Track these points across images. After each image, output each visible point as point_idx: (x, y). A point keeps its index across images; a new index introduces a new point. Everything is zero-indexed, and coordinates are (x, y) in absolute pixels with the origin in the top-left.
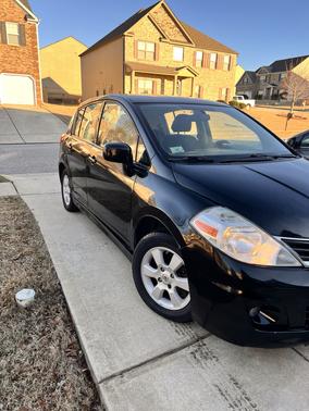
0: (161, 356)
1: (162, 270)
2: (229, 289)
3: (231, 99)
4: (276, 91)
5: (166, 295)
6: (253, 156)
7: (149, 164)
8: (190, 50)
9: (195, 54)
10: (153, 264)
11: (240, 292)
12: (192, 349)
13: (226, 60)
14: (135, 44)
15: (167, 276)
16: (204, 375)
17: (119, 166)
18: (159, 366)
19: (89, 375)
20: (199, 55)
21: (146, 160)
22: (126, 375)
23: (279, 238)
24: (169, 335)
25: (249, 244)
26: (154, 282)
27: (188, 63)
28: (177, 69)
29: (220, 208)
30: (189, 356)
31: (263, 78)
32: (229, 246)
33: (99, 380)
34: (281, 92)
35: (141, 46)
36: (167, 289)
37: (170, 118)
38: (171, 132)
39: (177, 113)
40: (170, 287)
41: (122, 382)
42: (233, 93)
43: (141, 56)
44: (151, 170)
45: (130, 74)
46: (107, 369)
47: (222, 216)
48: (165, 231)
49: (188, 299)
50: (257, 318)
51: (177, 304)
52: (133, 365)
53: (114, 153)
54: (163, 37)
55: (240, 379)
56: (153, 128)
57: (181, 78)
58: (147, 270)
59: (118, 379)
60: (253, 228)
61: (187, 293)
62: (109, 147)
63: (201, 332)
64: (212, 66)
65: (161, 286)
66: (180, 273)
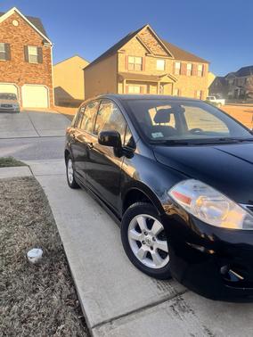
0: (144, 308)
1: (146, 234)
2: (202, 249)
3: (205, 99)
4: (242, 92)
5: (149, 256)
6: (221, 140)
7: (135, 147)
8: (169, 61)
9: (174, 64)
10: (138, 229)
11: (212, 252)
12: (171, 303)
13: (200, 68)
14: (126, 59)
15: (150, 239)
16: (182, 325)
17: (111, 149)
18: (143, 316)
19: (84, 321)
20: (178, 65)
21: (132, 144)
22: (114, 322)
23: (245, 206)
24: (151, 290)
25: (218, 211)
26: (139, 244)
27: (169, 71)
28: (160, 77)
29: (193, 180)
30: (168, 309)
31: (231, 82)
32: (202, 212)
33: (92, 325)
34: (247, 92)
35: (131, 60)
36: (150, 250)
37: (152, 113)
38: (154, 124)
39: (158, 108)
40: (152, 248)
41: (111, 328)
42: (206, 95)
43: (131, 68)
44: (137, 151)
45: (122, 82)
46: (99, 317)
47: (195, 187)
48: (148, 201)
49: (168, 259)
50: (227, 275)
51: (158, 264)
52: (121, 314)
53: (107, 139)
54: (148, 53)
55: (214, 330)
56: (140, 121)
57: (163, 84)
58: (132, 234)
59: (108, 325)
60: (222, 197)
61: (167, 253)
62: (103, 134)
63: (179, 288)
64: (189, 73)
65: (145, 248)
66: (160, 236)
